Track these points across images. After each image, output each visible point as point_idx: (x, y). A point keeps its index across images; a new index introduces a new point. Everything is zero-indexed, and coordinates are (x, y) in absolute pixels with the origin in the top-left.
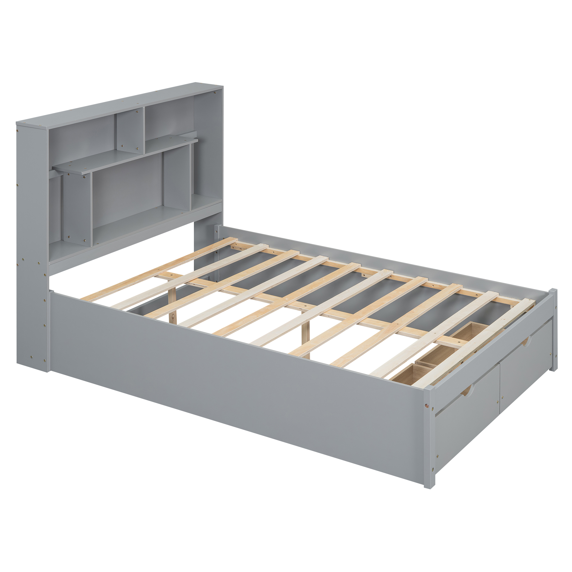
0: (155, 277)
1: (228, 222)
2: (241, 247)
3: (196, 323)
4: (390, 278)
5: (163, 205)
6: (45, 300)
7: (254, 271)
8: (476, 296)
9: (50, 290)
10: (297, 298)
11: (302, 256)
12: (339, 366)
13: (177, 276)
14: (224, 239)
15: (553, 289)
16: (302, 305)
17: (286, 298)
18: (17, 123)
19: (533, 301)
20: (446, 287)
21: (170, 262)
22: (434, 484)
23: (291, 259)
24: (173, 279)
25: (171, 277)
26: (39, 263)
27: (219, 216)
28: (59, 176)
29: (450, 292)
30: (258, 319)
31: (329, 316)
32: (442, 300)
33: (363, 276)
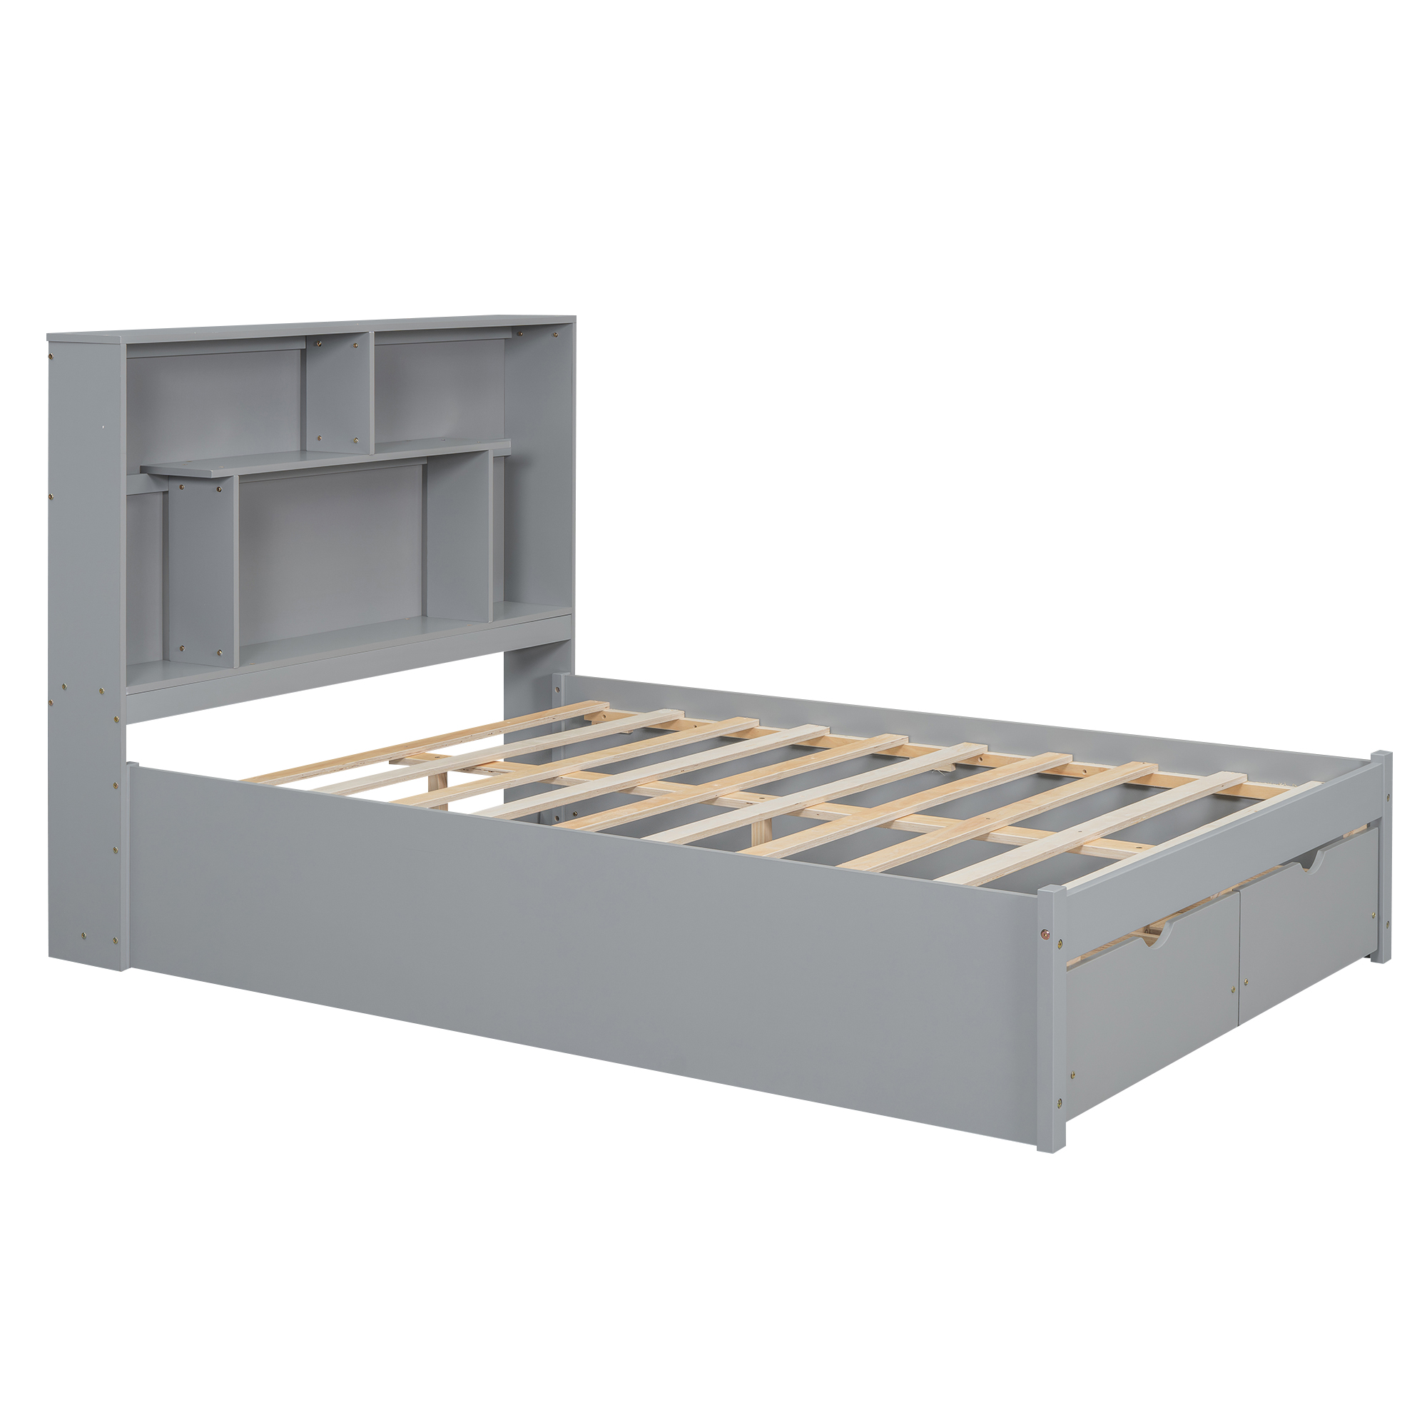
4: (979, 760)
5: (424, 614)
6: (115, 785)
9: (128, 763)
10: (742, 787)
11: (764, 730)
14: (575, 702)
15: (1379, 753)
16: (753, 797)
18: (50, 337)
22: (1064, 1145)
26: (101, 690)
27: (562, 648)
28: (157, 487)
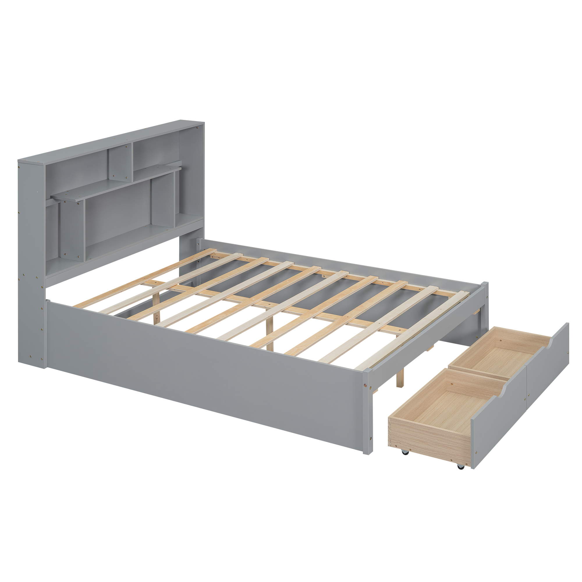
0: (141, 284)
1: (209, 235)
2: (219, 256)
3: (172, 323)
4: (346, 278)
5: (151, 224)
6: (42, 308)
7: (228, 277)
8: (419, 291)
9: (47, 300)
10: (262, 298)
11: (271, 262)
12: (292, 355)
13: (160, 283)
14: (204, 250)
15: (484, 282)
16: (266, 303)
17: (253, 298)
18: (18, 160)
19: (467, 293)
20: (394, 283)
21: (155, 272)
22: (372, 451)
23: (262, 265)
24: (156, 286)
25: (155, 284)
26: (37, 277)
27: (201, 231)
28: (56, 203)
29: (397, 288)
30: (227, 317)
31: (289, 313)
32: (388, 295)
33: (323, 277)
